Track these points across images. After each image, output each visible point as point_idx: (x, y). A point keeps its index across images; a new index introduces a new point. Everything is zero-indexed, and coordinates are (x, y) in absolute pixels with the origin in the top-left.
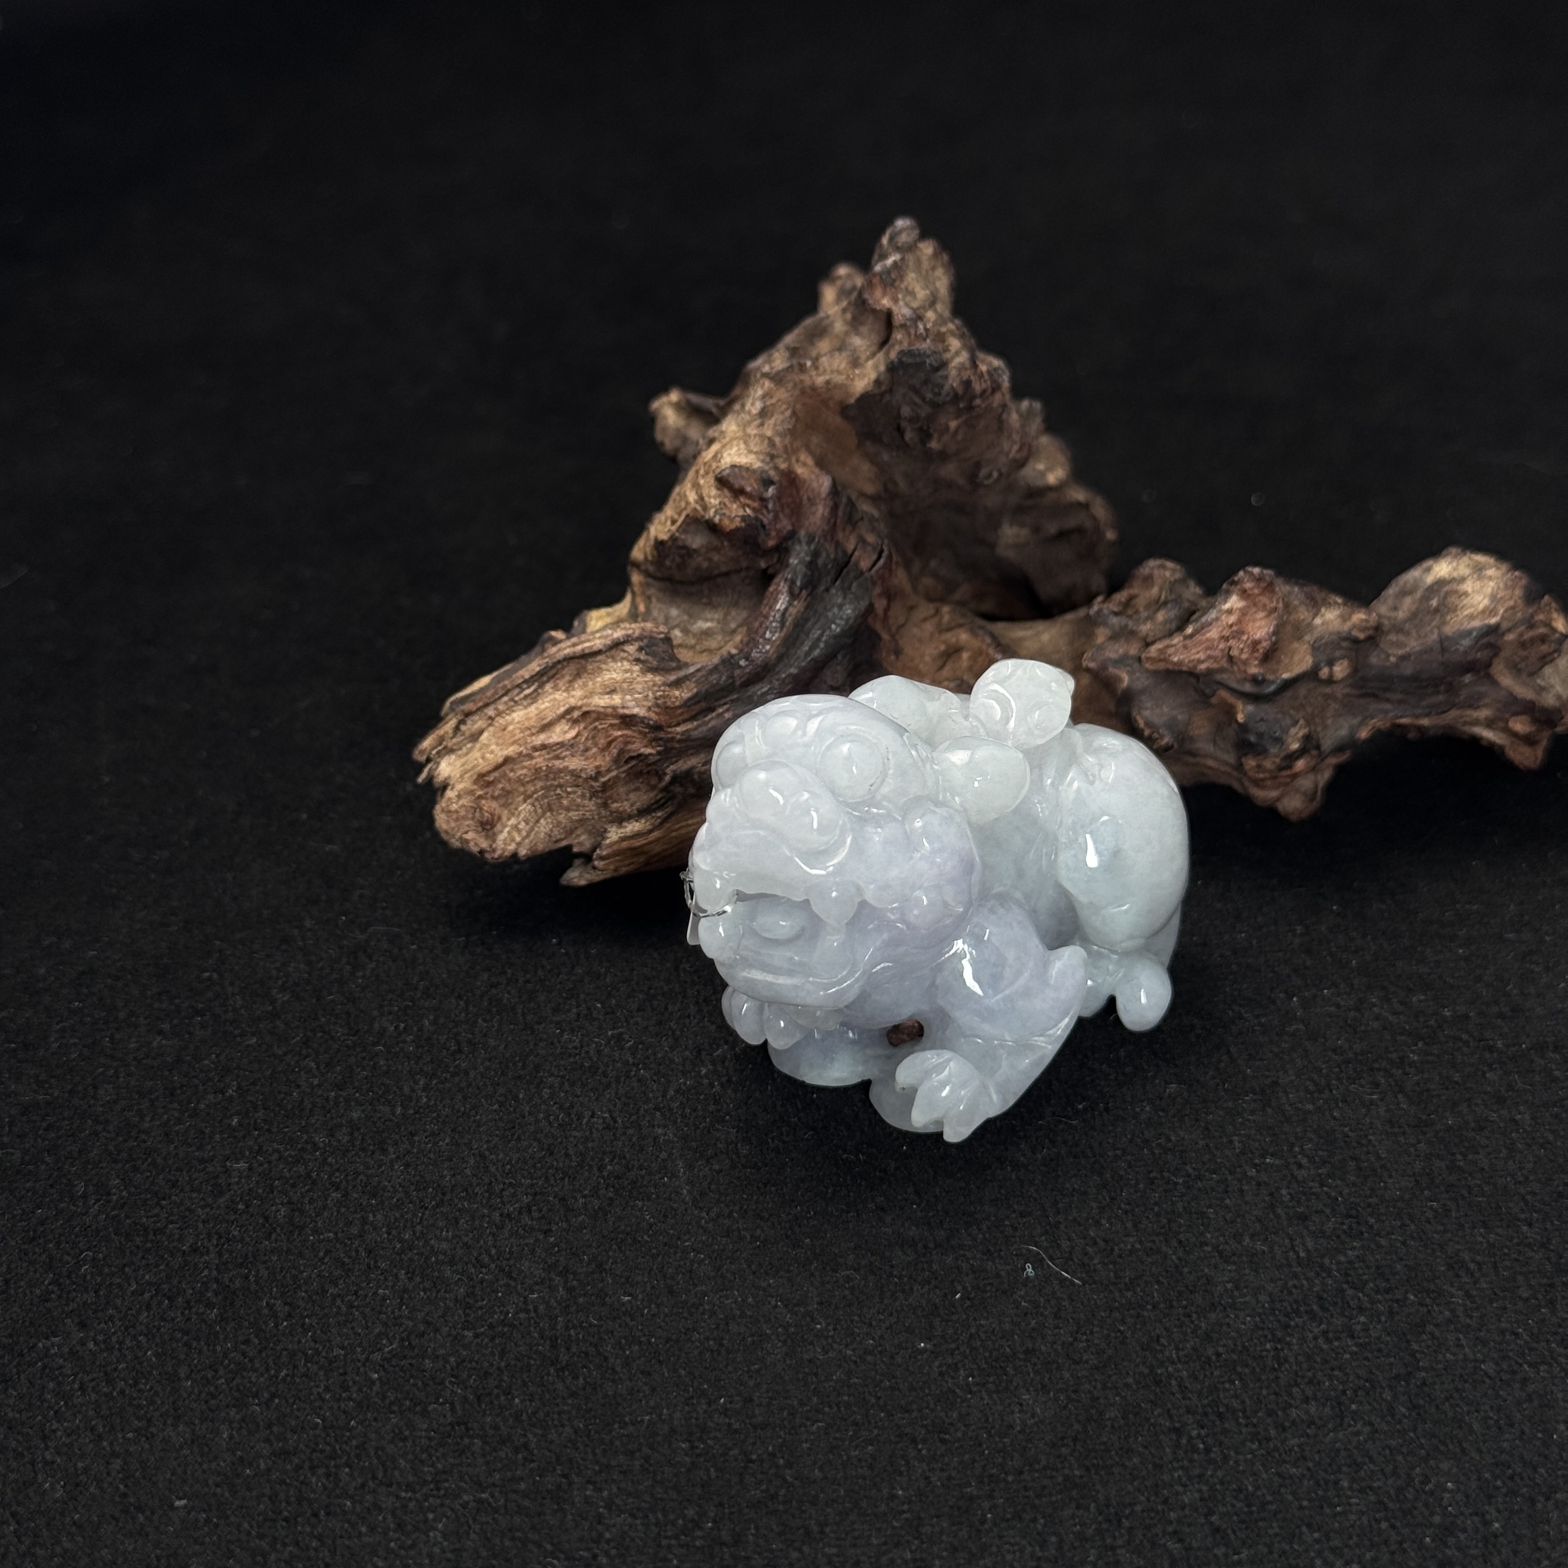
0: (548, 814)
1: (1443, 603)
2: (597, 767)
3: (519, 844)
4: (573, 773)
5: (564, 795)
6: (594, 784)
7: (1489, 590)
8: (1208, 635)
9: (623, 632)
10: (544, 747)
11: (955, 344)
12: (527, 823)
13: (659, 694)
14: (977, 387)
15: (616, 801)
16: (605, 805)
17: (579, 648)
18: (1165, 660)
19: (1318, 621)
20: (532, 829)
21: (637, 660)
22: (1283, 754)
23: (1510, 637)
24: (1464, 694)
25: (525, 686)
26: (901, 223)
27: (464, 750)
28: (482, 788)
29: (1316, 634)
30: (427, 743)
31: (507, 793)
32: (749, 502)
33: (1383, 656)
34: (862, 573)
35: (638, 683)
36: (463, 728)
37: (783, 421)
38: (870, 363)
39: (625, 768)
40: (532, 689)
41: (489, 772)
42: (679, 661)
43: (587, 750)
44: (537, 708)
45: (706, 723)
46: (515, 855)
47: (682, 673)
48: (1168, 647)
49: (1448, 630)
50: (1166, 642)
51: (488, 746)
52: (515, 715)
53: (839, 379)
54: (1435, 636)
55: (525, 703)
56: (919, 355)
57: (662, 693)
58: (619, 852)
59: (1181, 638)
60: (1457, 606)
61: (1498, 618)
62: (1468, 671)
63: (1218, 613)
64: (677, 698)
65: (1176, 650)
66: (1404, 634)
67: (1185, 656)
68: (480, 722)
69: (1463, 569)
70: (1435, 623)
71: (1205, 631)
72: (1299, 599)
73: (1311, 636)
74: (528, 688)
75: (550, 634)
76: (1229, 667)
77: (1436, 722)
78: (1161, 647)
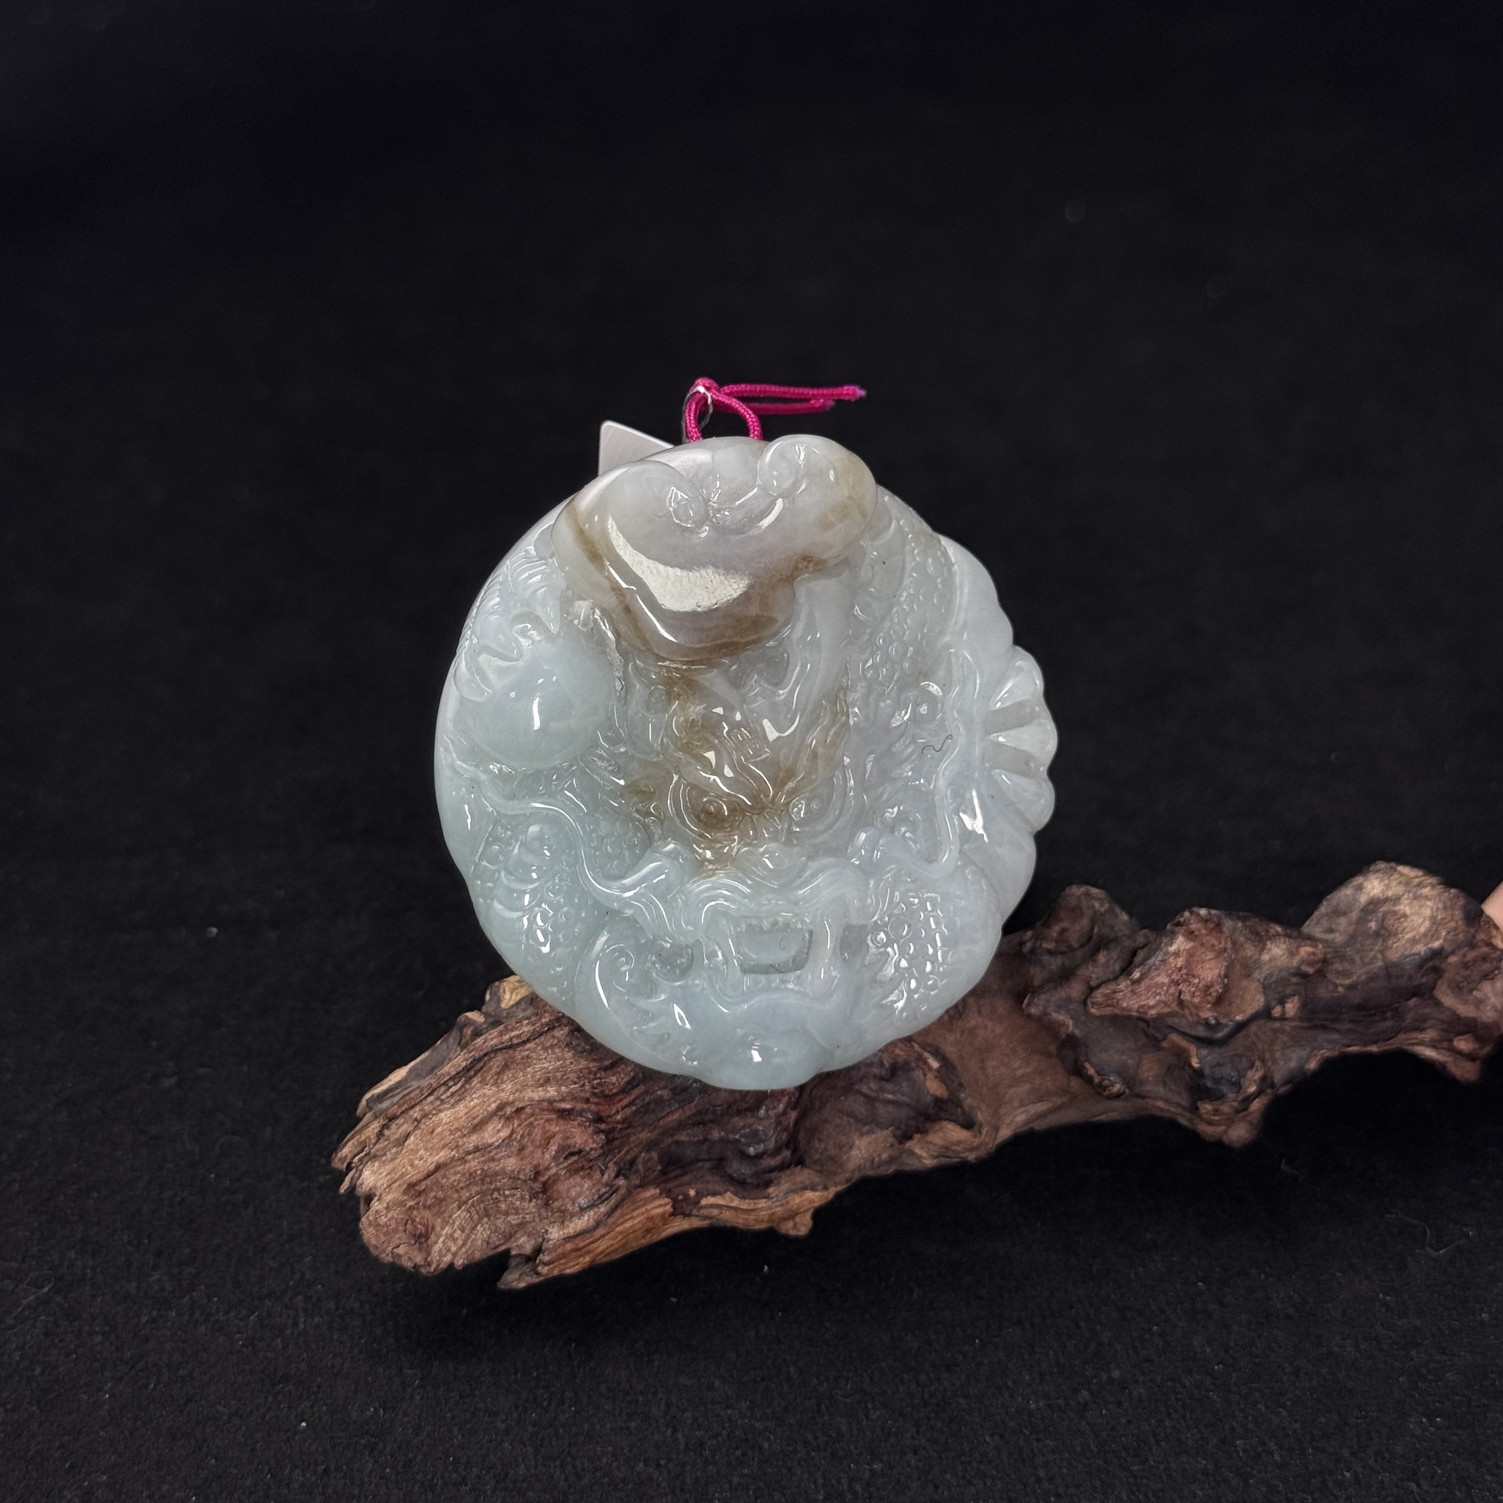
0: (485, 1220)
1: (1382, 926)
2: (536, 1167)
3: (455, 1255)
4: (510, 1175)
5: (502, 1199)
6: (534, 1184)
7: (1427, 912)
8: (1157, 979)
9: (553, 1018)
10: (477, 1149)
12: (462, 1231)
13: (595, 1082)
15: (557, 1199)
16: (547, 1204)
18: (1112, 1005)
19: (1266, 957)
20: (468, 1237)
22: (1240, 1098)
23: (1453, 959)
24: (1409, 1018)
25: (451, 1083)
27: (389, 1156)
28: (413, 1197)
29: (1265, 971)
30: (346, 1151)
31: (440, 1201)
33: (1331, 988)
35: (572, 1071)
36: (386, 1132)
39: (566, 1164)
40: (459, 1085)
41: (420, 1181)
43: (522, 1149)
44: (466, 1107)
46: (451, 1266)
48: (1115, 992)
49: (1393, 956)
50: (1112, 987)
51: (417, 1151)
52: (442, 1115)
54: (1380, 964)
55: (452, 1101)
57: (598, 1081)
58: (563, 1256)
59: (1128, 982)
60: (1397, 929)
61: (1441, 941)
62: (1414, 995)
63: (1165, 955)
64: (613, 1084)
65: (1124, 995)
66: (1347, 961)
67: (1134, 1002)
68: (405, 1126)
69: (1396, 886)
70: (1377, 948)
71: (1153, 974)
72: (1245, 935)
73: (1261, 974)
74: (455, 1084)
75: (467, 1016)
76: (1180, 1012)
77: (1385, 1048)
78: (1108, 992)
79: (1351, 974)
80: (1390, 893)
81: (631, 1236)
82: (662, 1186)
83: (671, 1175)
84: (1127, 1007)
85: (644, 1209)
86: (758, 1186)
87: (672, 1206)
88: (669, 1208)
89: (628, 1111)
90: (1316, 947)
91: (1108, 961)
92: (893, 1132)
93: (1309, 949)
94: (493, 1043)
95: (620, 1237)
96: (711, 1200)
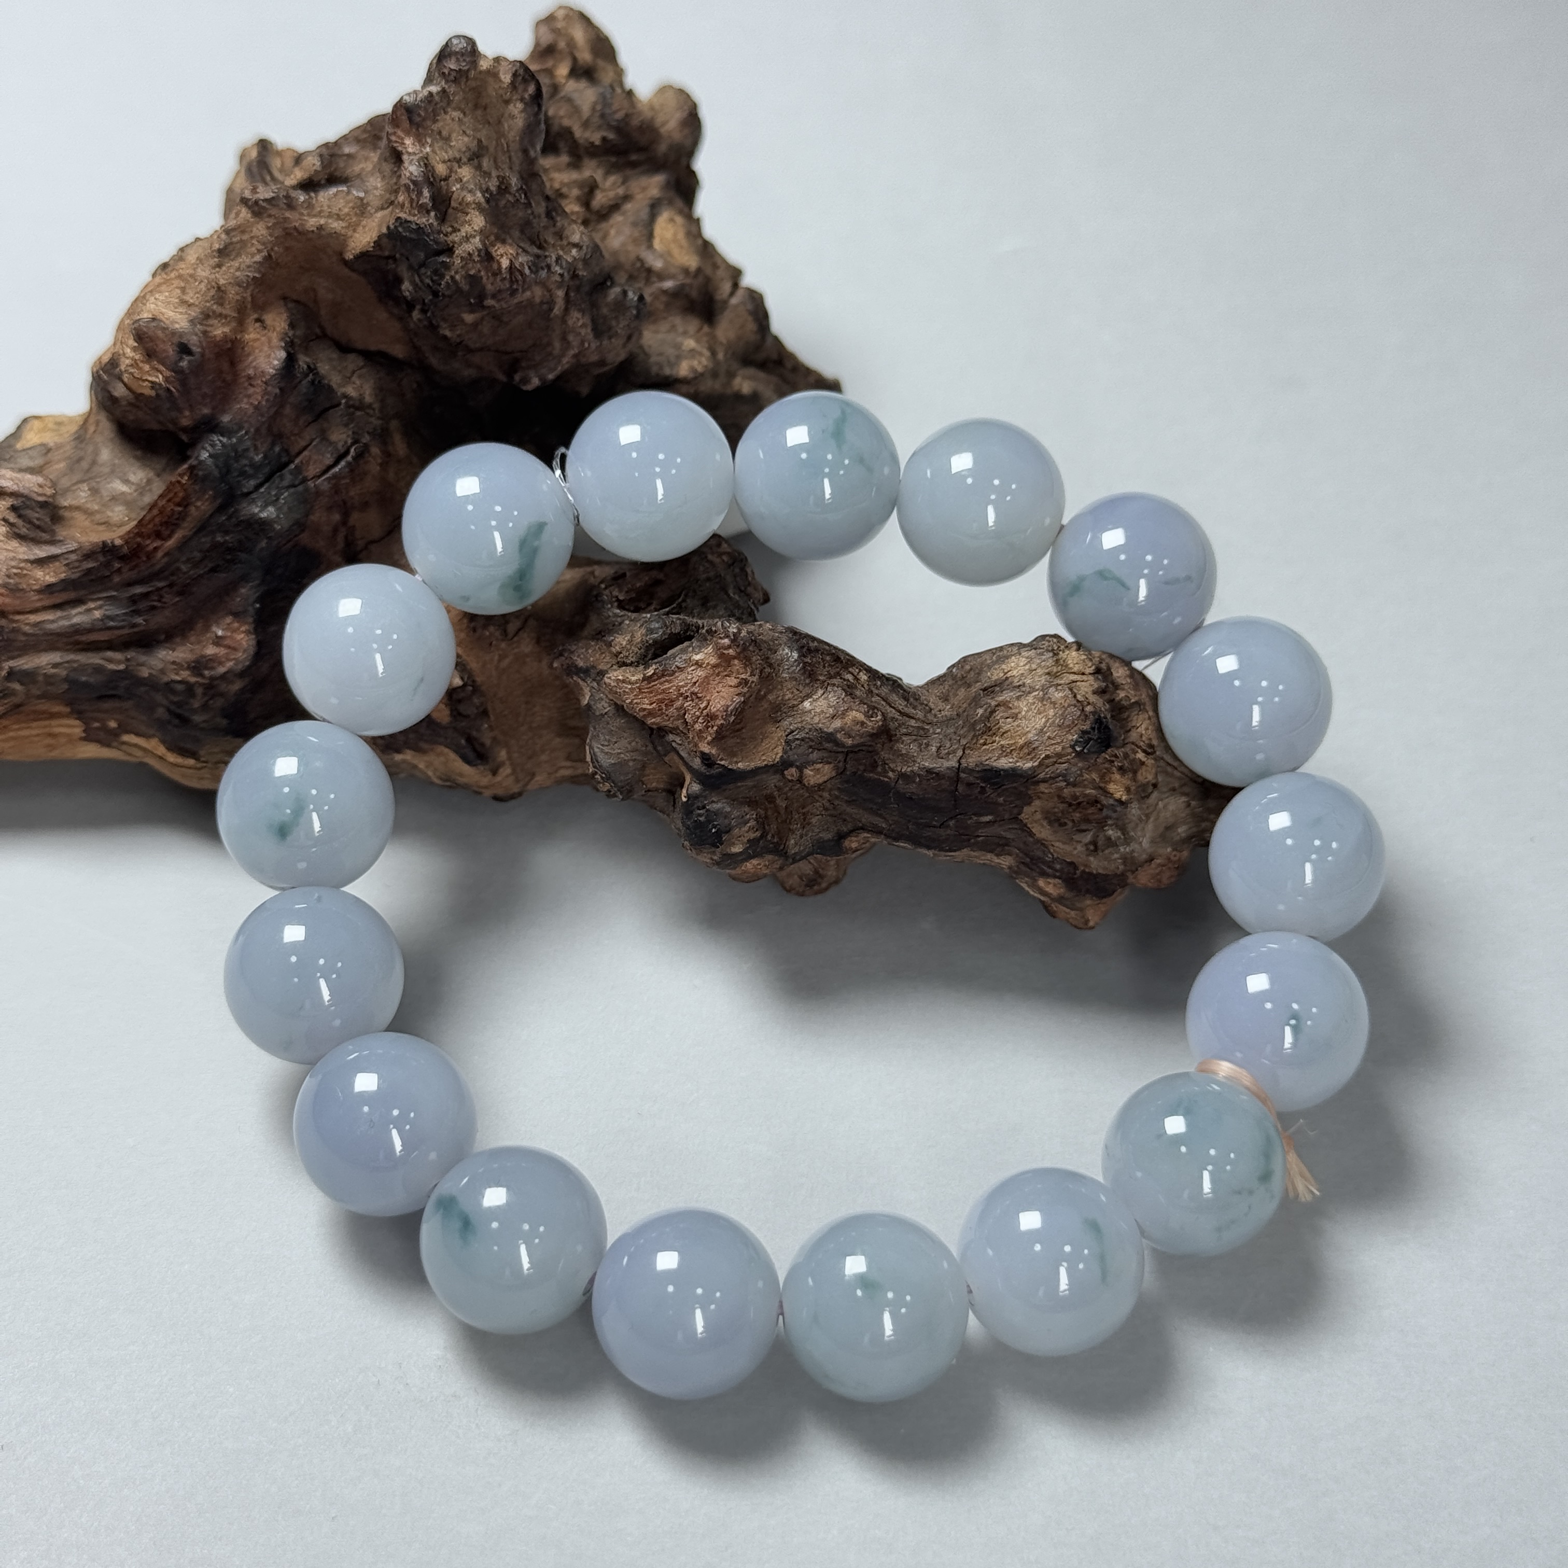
1: (988, 717)
8: (667, 685)
11: (478, 221)
13: (15, 571)
14: (492, 285)
18: (621, 695)
21: (6, 521)
22: (719, 854)
23: (1046, 789)
24: (981, 835)
26: (455, 44)
29: (796, 724)
32: (162, 368)
34: (305, 480)
37: (249, 267)
38: (380, 214)
42: (53, 533)
45: (68, 618)
47: (53, 551)
50: (628, 674)
53: (336, 225)
56: (418, 230)
57: (19, 571)
59: (640, 676)
60: (999, 729)
61: (1036, 764)
63: (686, 661)
64: (37, 580)
65: (632, 690)
66: (920, 745)
67: (639, 701)
69: (1040, 676)
70: (963, 742)
71: (663, 679)
73: (790, 723)
76: (685, 731)
78: (620, 677)
79: (915, 762)
80: (1028, 681)
81: (28, 746)
82: (75, 706)
84: (631, 703)
85: (46, 723)
87: (84, 731)
88: (79, 731)
91: (642, 641)
93: (860, 717)
96: (134, 739)
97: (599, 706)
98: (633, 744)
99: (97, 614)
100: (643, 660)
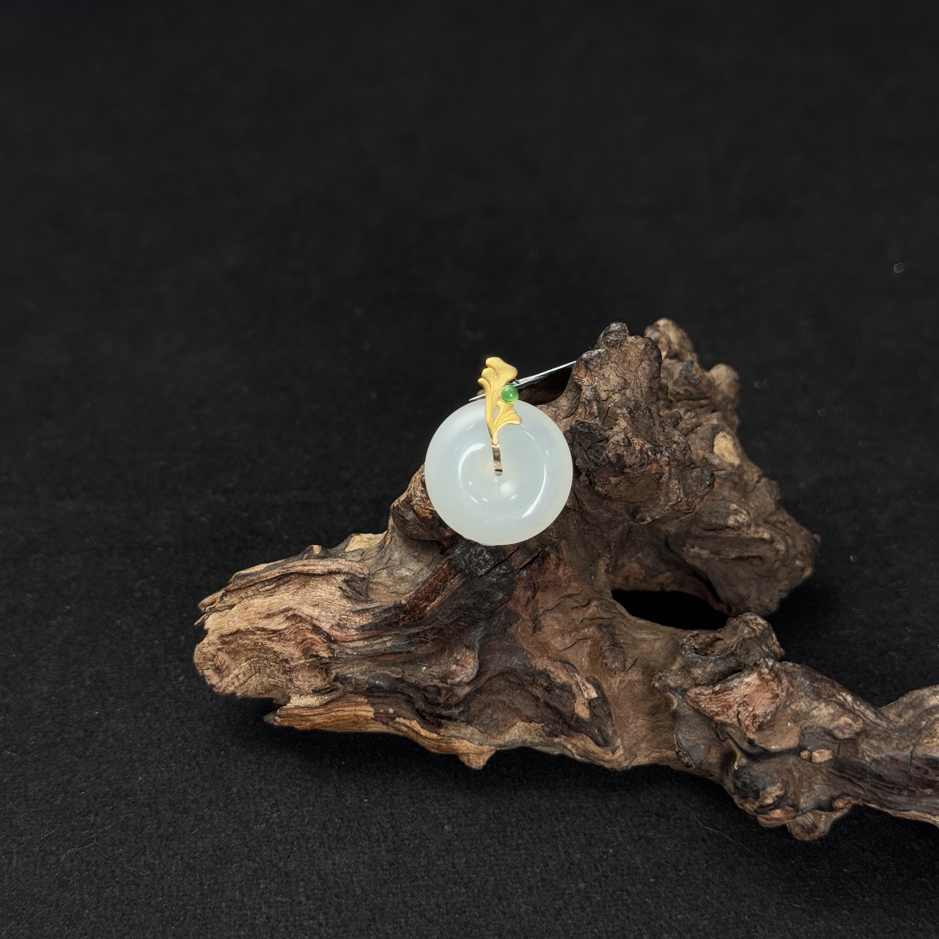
0: (258, 674)
1: (928, 726)
2: (291, 654)
3: (236, 688)
4: (275, 652)
5: (268, 666)
6: (287, 666)
8: (728, 697)
9: (338, 566)
10: (263, 630)
12: (244, 674)
13: (344, 617)
14: (629, 460)
15: (299, 680)
16: (291, 680)
17: (306, 568)
18: (697, 703)
19: (815, 712)
20: (246, 681)
21: (341, 588)
22: (757, 804)
25: (267, 584)
26: (615, 326)
27: (224, 613)
28: (222, 643)
29: (808, 724)
30: (207, 600)
31: (236, 652)
33: (860, 755)
34: (513, 570)
35: (334, 605)
36: (225, 598)
39: (310, 660)
40: (271, 586)
41: (227, 636)
42: (367, 596)
43: (289, 641)
44: (270, 601)
45: (372, 645)
46: (233, 694)
47: (366, 606)
48: (700, 694)
50: (703, 690)
51: (235, 616)
52: (256, 600)
55: (265, 595)
56: (589, 427)
57: (346, 617)
58: (291, 716)
59: (711, 691)
62: (929, 786)
63: (740, 682)
64: (355, 623)
65: (705, 699)
66: (886, 742)
67: (710, 706)
68: (235, 599)
71: (725, 693)
72: (805, 693)
73: (805, 723)
74: (269, 585)
75: (312, 548)
76: (738, 726)
77: (899, 816)
78: (698, 692)
79: (883, 752)
81: (341, 722)
82: (370, 699)
83: (376, 694)
84: (705, 707)
85: (353, 708)
86: (433, 724)
87: (374, 714)
88: (371, 715)
89: (361, 644)
90: (855, 721)
91: (711, 671)
92: (542, 726)
93: (849, 721)
94: (298, 568)
95: (332, 719)
96: (402, 720)
97: (683, 710)
98: (704, 734)
99: (388, 644)
100: (712, 682)
